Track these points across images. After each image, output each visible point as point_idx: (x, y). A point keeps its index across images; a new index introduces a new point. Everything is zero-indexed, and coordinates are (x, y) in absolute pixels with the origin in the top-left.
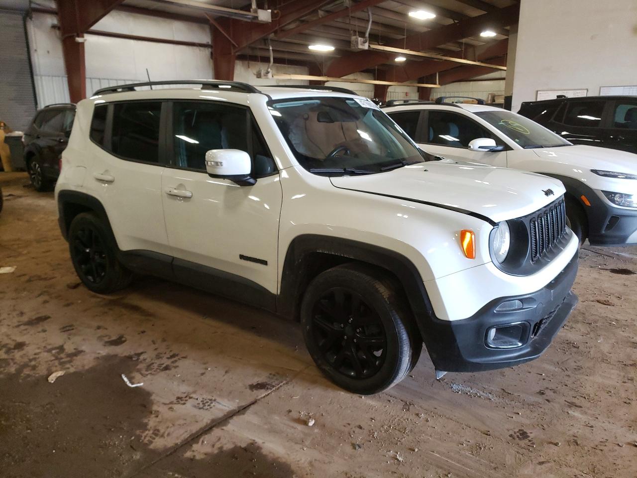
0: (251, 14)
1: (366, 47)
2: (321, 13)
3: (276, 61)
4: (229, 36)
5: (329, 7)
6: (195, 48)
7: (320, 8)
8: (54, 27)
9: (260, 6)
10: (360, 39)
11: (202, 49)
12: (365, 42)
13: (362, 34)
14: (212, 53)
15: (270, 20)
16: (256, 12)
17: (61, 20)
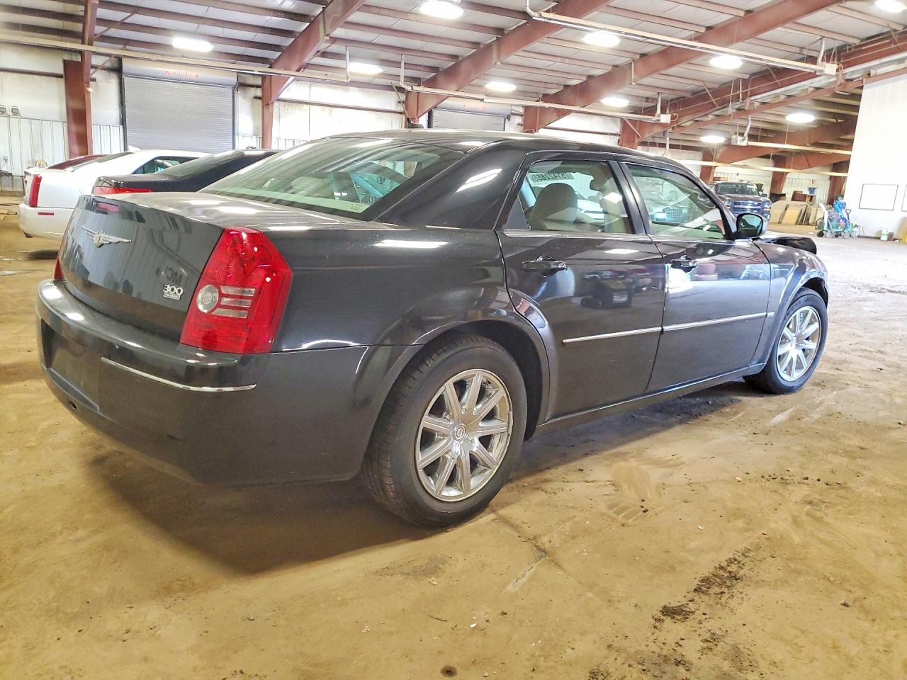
0: (654, 119)
1: (745, 143)
2: (710, 117)
3: (672, 146)
4: (635, 128)
5: (717, 113)
6: (606, 136)
7: (709, 113)
8: (519, 124)
9: (663, 111)
10: (740, 138)
11: (612, 136)
12: (743, 140)
13: (742, 134)
14: (619, 140)
15: (669, 122)
16: (659, 116)
17: (525, 120)
